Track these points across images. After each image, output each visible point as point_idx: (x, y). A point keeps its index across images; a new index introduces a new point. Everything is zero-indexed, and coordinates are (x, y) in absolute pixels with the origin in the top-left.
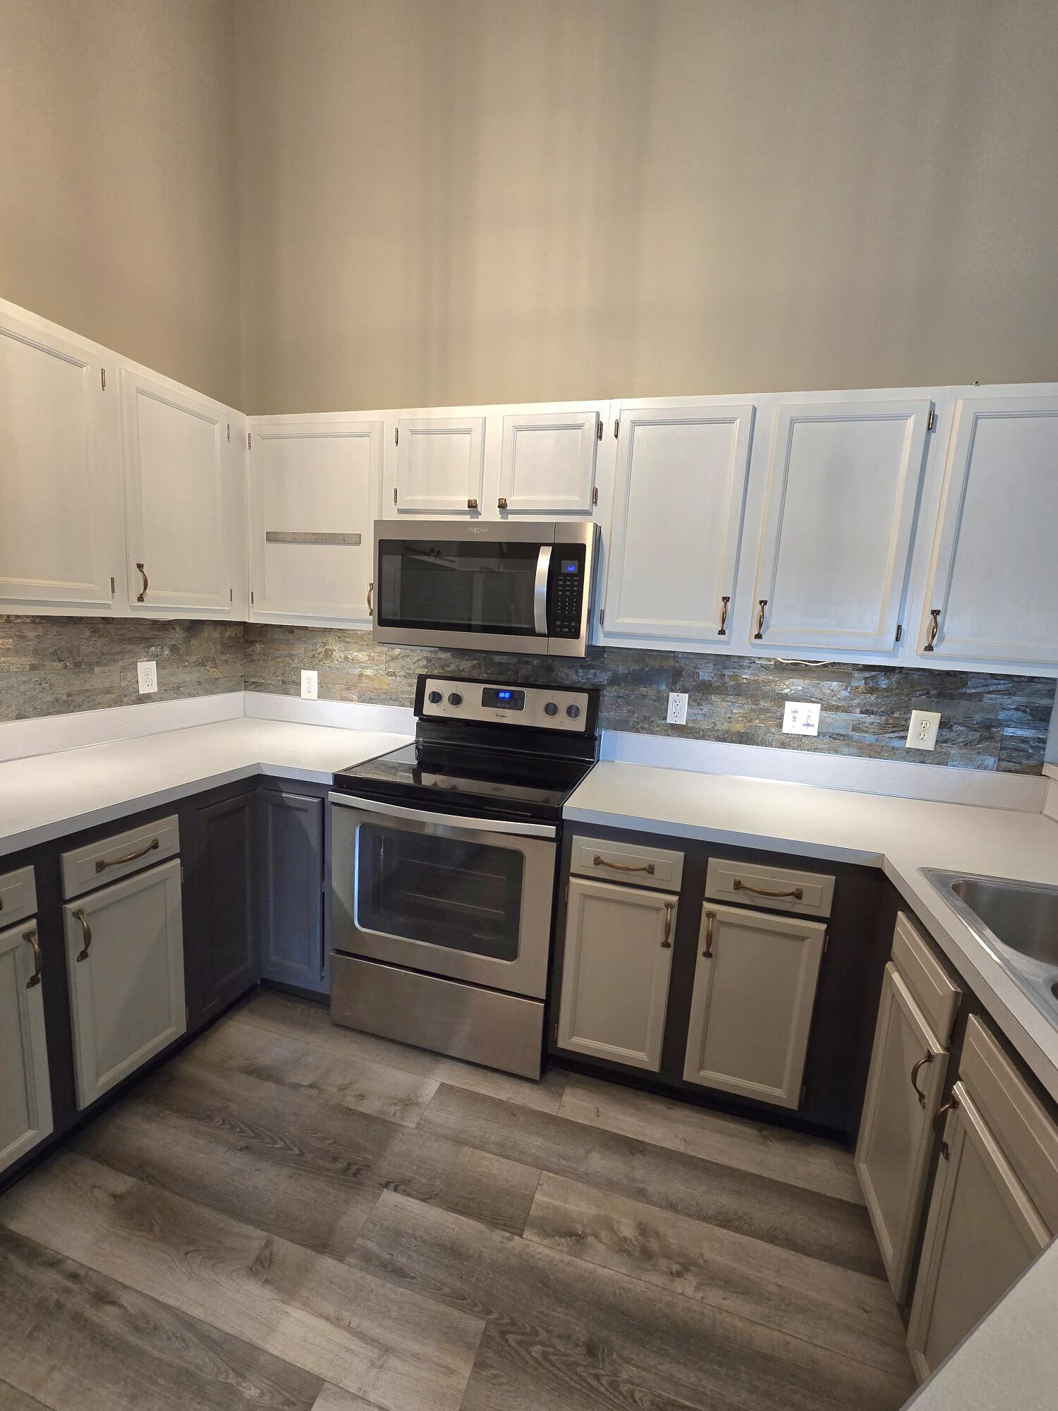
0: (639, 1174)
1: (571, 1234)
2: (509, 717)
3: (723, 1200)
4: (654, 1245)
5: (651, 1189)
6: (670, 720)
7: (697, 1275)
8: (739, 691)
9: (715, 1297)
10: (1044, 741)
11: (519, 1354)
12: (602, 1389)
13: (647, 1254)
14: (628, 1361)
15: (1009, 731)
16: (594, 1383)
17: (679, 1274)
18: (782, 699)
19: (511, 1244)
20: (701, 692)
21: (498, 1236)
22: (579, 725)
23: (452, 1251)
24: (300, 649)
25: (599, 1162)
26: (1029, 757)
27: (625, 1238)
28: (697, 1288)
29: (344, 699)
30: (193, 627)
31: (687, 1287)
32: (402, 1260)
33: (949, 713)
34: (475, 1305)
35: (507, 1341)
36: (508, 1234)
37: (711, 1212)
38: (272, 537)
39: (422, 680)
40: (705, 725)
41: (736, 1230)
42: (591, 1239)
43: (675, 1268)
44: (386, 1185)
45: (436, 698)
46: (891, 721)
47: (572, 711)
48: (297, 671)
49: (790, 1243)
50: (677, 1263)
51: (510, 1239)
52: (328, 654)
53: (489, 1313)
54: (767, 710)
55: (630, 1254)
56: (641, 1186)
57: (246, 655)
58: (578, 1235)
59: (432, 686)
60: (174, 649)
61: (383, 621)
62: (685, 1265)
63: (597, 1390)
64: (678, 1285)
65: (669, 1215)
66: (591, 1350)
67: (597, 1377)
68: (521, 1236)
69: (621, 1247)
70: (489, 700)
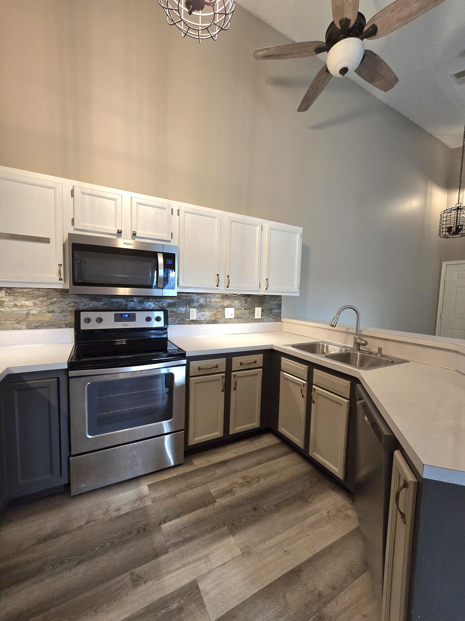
0: (232, 468)
1: (229, 492)
2: (130, 325)
3: (254, 460)
4: (249, 479)
5: (237, 469)
6: (192, 318)
7: (262, 478)
8: (212, 306)
9: (269, 479)
10: (281, 313)
11: (241, 525)
12: (263, 514)
13: (249, 482)
14: (264, 504)
15: (275, 311)
16: (261, 514)
17: (259, 481)
18: (224, 307)
19: (216, 506)
20: (200, 307)
21: (210, 507)
22: (161, 324)
23: (201, 521)
25: (219, 472)
26: (279, 317)
27: (242, 483)
28: (264, 480)
31: (262, 481)
32: (188, 535)
33: (263, 307)
34: (220, 526)
35: (235, 525)
36: (212, 505)
37: (254, 464)
40: (202, 319)
41: (262, 463)
42: (234, 489)
43: (257, 480)
44: (160, 524)
46: (251, 311)
47: (158, 319)
49: (274, 459)
50: (256, 479)
51: (214, 505)
53: (225, 524)
54: (220, 312)
55: (245, 485)
56: (235, 469)
58: (230, 491)
62: (258, 478)
63: (263, 515)
64: (261, 483)
65: (246, 471)
66: (255, 509)
67: (261, 512)
68: (216, 502)
69: (242, 485)
70: (118, 319)
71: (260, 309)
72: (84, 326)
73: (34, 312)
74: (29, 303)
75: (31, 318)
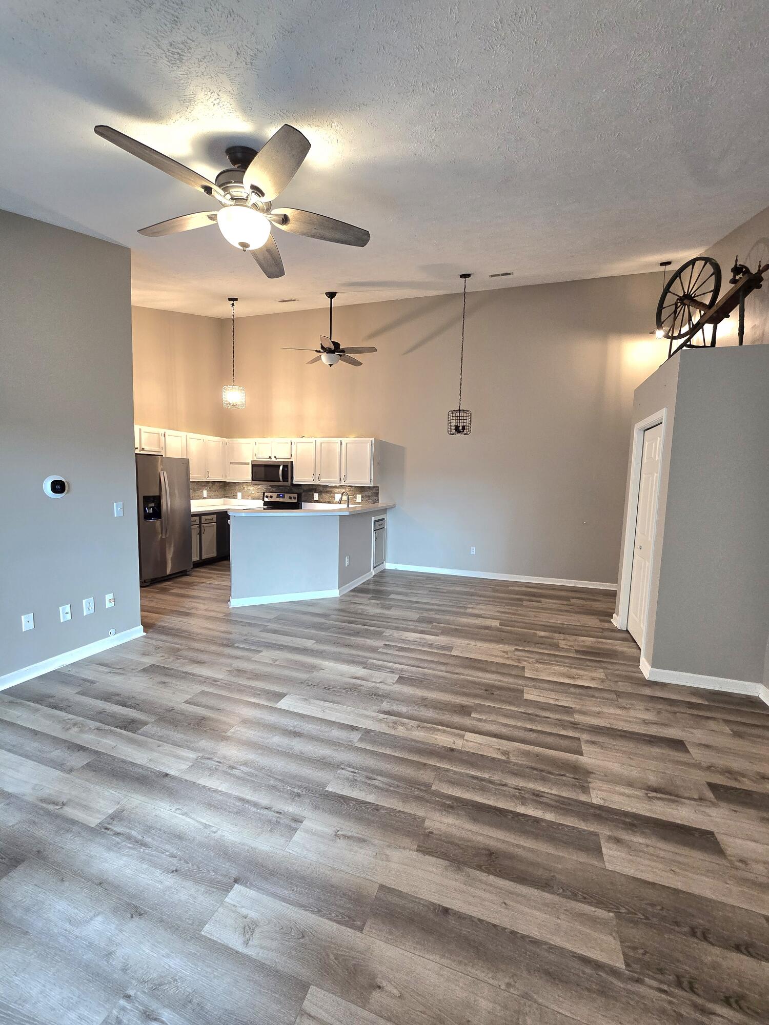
2: (281, 500)
6: (315, 499)
8: (327, 492)
10: (378, 499)
15: (372, 498)
18: (334, 494)
20: (320, 493)
22: (296, 501)
24: (237, 487)
29: (248, 499)
30: (214, 483)
33: (363, 495)
38: (231, 463)
39: (264, 493)
40: (322, 500)
45: (267, 497)
47: (294, 498)
48: (237, 493)
52: (244, 488)
54: (331, 496)
57: (224, 489)
59: (266, 494)
60: (210, 488)
61: (253, 480)
70: (278, 497)
71: (360, 496)
72: (266, 499)
73: (253, 492)
74: (252, 488)
75: (252, 495)
